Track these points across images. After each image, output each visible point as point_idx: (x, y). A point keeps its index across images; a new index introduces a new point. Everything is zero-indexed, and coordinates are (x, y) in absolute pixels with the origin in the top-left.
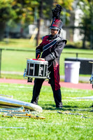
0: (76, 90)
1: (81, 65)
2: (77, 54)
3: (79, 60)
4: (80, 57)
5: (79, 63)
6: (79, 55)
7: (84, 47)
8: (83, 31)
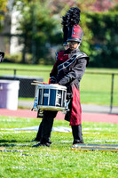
0: (13, 119)
1: (20, 85)
2: (15, 71)
3: (18, 79)
4: (19, 75)
5: (17, 83)
6: (17, 72)
7: (23, 62)
8: (22, 39)
